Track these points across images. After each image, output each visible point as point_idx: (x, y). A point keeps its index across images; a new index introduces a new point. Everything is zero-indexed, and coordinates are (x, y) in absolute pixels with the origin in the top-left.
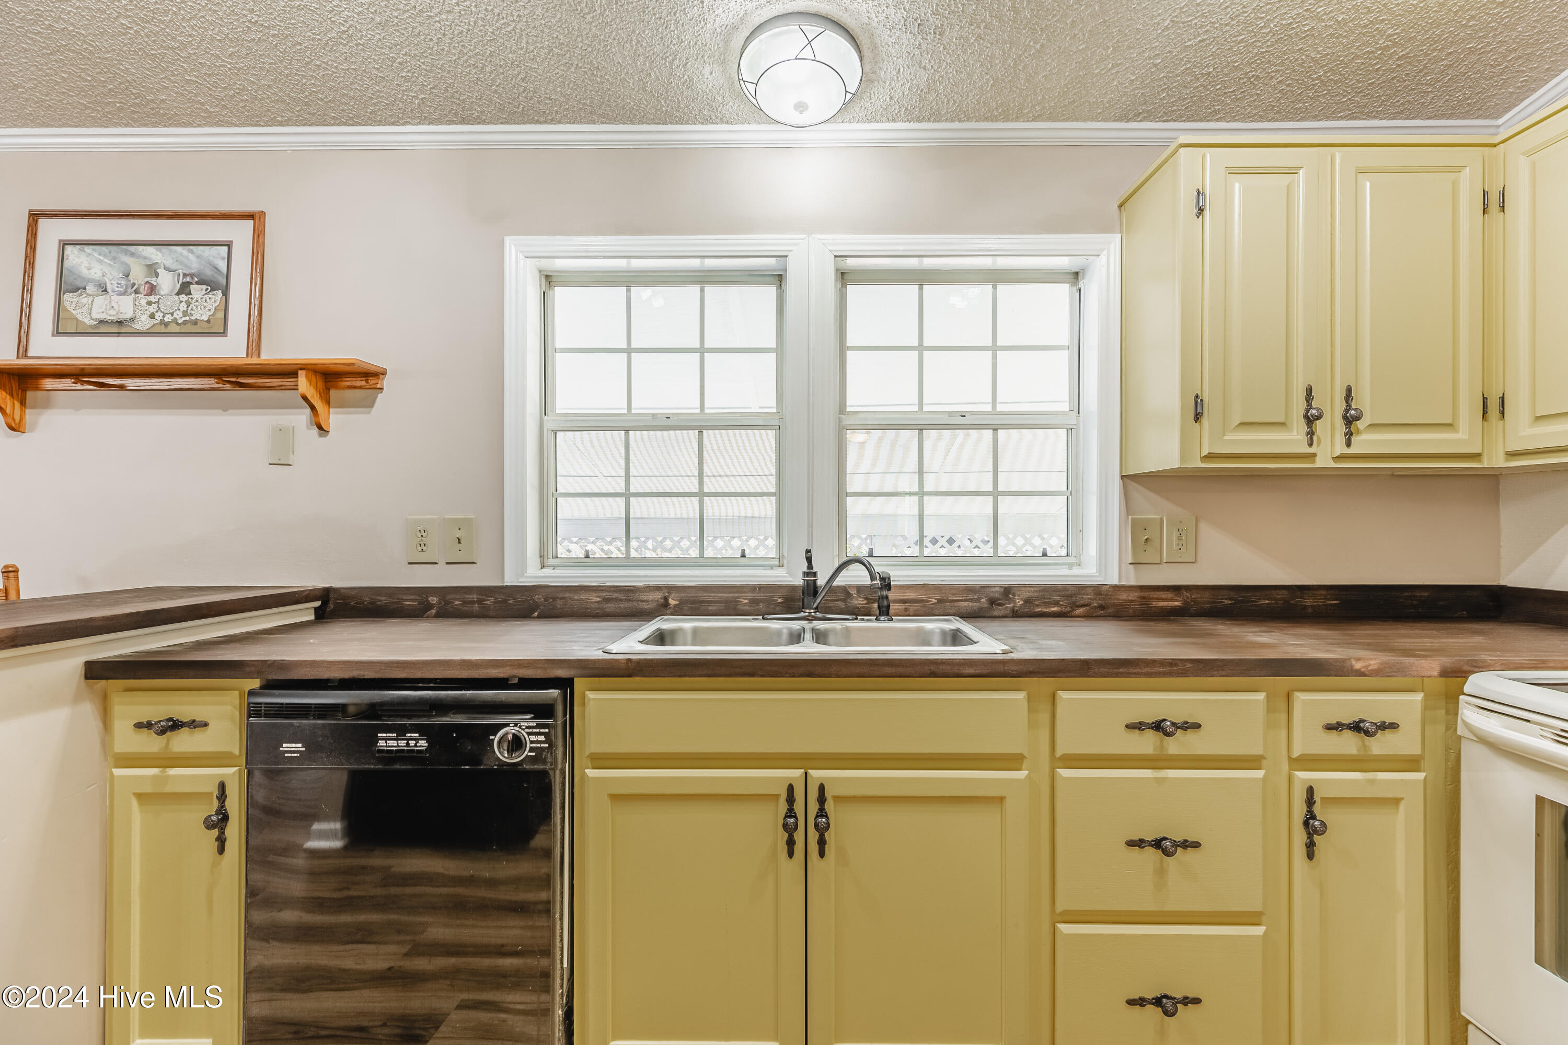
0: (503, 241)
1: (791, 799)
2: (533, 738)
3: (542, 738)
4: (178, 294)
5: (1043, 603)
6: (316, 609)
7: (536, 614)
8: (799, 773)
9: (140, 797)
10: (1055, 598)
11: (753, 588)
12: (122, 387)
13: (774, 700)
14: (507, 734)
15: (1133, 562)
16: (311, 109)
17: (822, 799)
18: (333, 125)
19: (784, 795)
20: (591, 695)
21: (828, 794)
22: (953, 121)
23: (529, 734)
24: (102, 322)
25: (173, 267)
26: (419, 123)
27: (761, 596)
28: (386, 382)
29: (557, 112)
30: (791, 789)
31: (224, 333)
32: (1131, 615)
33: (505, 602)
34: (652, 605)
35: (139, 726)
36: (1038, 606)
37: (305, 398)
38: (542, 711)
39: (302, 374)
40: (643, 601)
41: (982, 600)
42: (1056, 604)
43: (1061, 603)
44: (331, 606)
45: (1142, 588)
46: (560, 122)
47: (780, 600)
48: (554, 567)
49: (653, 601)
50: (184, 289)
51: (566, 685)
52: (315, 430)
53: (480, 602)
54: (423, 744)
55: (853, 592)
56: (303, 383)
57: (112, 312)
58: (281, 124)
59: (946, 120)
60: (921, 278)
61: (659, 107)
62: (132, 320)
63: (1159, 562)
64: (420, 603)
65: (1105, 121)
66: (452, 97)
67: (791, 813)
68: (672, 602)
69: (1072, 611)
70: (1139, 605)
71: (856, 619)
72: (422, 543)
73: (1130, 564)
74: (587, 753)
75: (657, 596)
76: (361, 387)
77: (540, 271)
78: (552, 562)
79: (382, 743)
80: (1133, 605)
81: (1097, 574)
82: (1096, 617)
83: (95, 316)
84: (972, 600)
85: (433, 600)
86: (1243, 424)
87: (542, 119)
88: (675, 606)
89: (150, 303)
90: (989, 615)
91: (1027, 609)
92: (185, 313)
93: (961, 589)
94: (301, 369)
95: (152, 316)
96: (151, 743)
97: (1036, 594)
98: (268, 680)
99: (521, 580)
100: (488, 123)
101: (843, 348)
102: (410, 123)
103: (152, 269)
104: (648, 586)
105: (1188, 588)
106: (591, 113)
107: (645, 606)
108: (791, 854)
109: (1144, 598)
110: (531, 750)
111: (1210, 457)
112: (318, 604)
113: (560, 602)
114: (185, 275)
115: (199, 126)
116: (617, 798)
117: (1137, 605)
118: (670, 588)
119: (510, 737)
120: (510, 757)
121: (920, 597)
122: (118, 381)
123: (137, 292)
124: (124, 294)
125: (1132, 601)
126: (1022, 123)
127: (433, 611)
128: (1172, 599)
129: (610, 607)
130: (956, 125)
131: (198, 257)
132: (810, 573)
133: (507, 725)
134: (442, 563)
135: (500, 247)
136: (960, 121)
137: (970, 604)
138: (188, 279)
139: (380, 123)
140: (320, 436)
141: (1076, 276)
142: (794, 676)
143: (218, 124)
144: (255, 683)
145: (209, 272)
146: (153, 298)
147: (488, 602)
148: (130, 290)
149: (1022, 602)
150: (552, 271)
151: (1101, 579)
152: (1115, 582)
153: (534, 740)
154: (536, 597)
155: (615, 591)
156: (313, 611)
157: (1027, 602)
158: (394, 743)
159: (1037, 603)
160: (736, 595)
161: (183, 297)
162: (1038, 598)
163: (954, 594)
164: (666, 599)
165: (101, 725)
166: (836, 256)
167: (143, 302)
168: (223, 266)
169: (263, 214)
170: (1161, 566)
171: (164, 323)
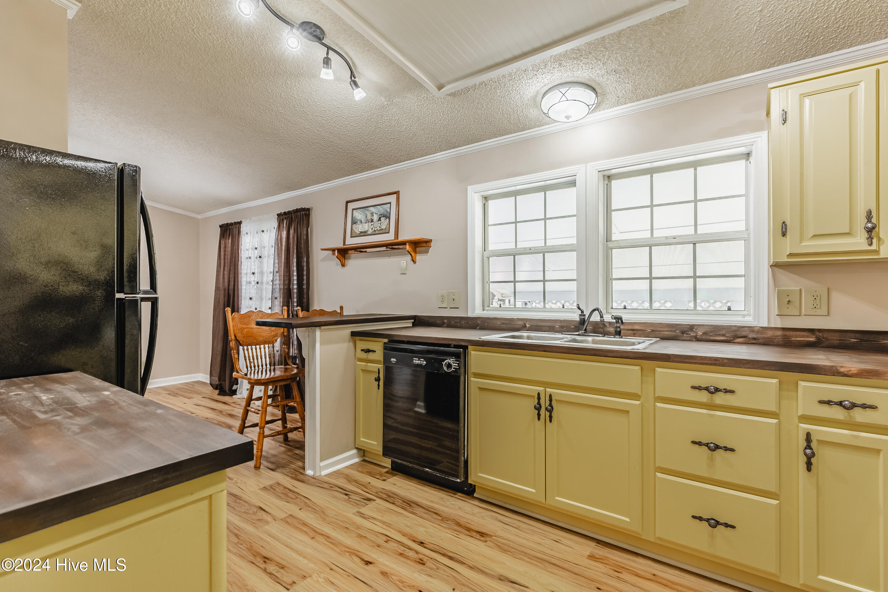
0: (467, 189)
1: (539, 398)
2: (455, 364)
3: (457, 365)
4: (378, 221)
5: (715, 334)
6: (413, 323)
7: (478, 328)
8: (542, 389)
9: (362, 370)
10: (723, 332)
11: (561, 321)
12: (366, 252)
13: (533, 360)
14: (447, 362)
15: (778, 314)
16: (410, 156)
17: (551, 400)
18: (416, 158)
19: (536, 396)
20: (472, 352)
21: (553, 399)
22: (657, 96)
23: (453, 363)
24: (361, 232)
25: (377, 213)
26: (441, 152)
27: (564, 324)
28: (432, 244)
29: (483, 138)
30: (539, 394)
31: (389, 232)
32: (776, 344)
33: (468, 323)
34: (520, 326)
35: (362, 350)
36: (711, 336)
37: (408, 252)
38: (457, 356)
39: (407, 244)
40: (516, 325)
41: (677, 331)
42: (723, 335)
43: (726, 335)
44: (416, 322)
45: (784, 329)
46: (485, 140)
47: (573, 327)
48: (488, 310)
49: (520, 325)
50: (380, 220)
51: (465, 348)
52: (412, 262)
53: (460, 323)
54: (425, 362)
55: (607, 325)
56: (408, 247)
57: (363, 229)
58: (403, 161)
59: (653, 97)
60: (651, 171)
61: (519, 126)
62: (367, 231)
63: (798, 314)
64: (442, 322)
65: (752, 72)
66: (448, 142)
67: (539, 403)
68: (528, 325)
69: (734, 340)
70: (782, 339)
71: (605, 336)
72: (442, 300)
73: (777, 315)
74: (471, 372)
75: (521, 323)
76: (425, 246)
77: (482, 196)
78: (486, 308)
79: (414, 361)
80: (777, 338)
81: (753, 321)
82: (750, 344)
83: (360, 231)
84: (671, 331)
85: (446, 321)
86: (815, 236)
87: (479, 141)
88: (529, 327)
89: (372, 225)
90: (681, 339)
91: (704, 337)
92: (380, 227)
93: (665, 325)
94: (407, 242)
95: (372, 229)
96: (364, 355)
97: (710, 330)
98: (390, 340)
99: (474, 315)
100: (462, 146)
101: (608, 210)
102: (438, 153)
103: (372, 214)
104: (518, 319)
105: (820, 330)
106: (495, 134)
107: (517, 327)
108: (539, 419)
109: (785, 335)
110: (454, 368)
111: (791, 255)
112: (413, 321)
113: (486, 324)
114: (380, 215)
115: (383, 167)
116: (481, 389)
117: (780, 339)
118: (526, 320)
119: (447, 363)
120: (448, 369)
121: (641, 328)
122: (365, 250)
123: (369, 222)
124: (366, 223)
125: (777, 336)
126: (698, 87)
127: (446, 325)
128: (807, 337)
129: (504, 326)
130: (660, 97)
131: (383, 209)
132: (582, 314)
133: (447, 359)
134: (449, 308)
135: (466, 190)
136: (661, 95)
137: (670, 333)
138: (380, 216)
139: (429, 155)
140: (414, 264)
141: (748, 155)
142: (539, 351)
143: (387, 166)
144: (386, 340)
145: (385, 213)
146: (372, 223)
147: (462, 323)
148: (367, 222)
149: (701, 333)
150: (486, 195)
151: (756, 323)
152: (765, 325)
153: (455, 365)
154: (478, 321)
155: (506, 320)
156: (412, 323)
157: (705, 333)
158: (417, 361)
159: (711, 334)
160: (554, 324)
161: (379, 222)
162: (711, 332)
163: (660, 328)
164: (525, 324)
165: (354, 349)
166: (599, 171)
167: (370, 225)
168: (389, 210)
169: (399, 191)
170: (800, 317)
171: (375, 231)
